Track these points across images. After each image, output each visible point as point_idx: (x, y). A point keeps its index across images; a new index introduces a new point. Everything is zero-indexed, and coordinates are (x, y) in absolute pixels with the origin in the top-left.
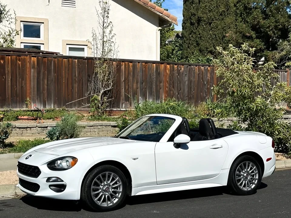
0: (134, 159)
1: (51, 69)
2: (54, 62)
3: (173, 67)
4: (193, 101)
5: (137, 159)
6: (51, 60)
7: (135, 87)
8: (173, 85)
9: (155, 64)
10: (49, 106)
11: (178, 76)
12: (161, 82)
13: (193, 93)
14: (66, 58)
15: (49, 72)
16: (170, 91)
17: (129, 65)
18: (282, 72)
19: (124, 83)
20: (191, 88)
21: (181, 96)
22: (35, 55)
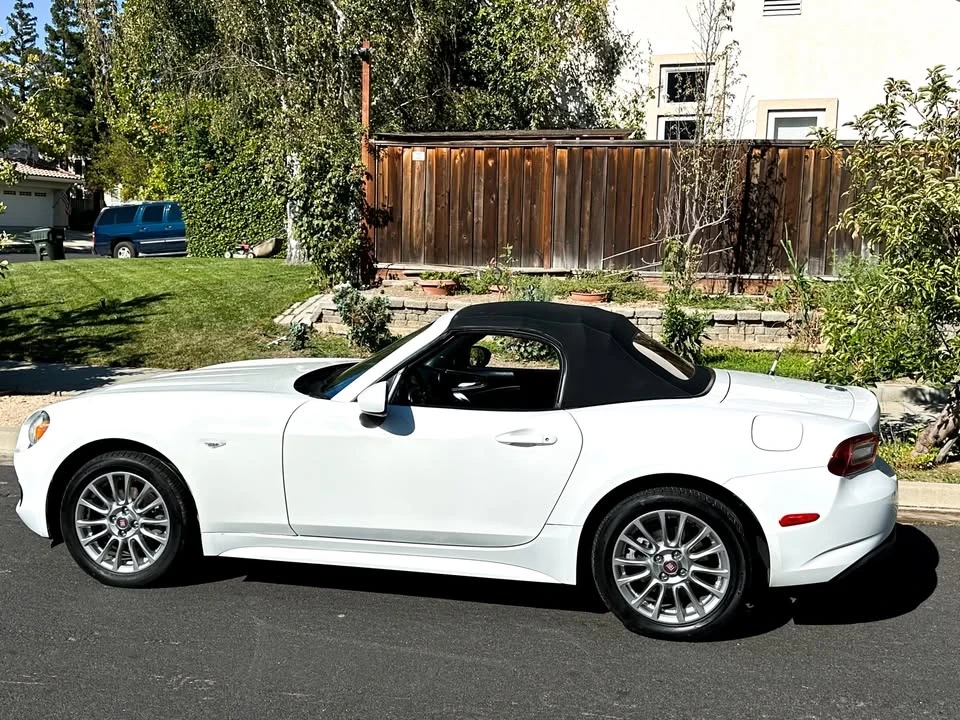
0: (210, 445)
1: (602, 175)
5: (220, 445)
6: (604, 153)
10: (593, 262)
15: (597, 182)
19: (809, 205)
22: (563, 143)
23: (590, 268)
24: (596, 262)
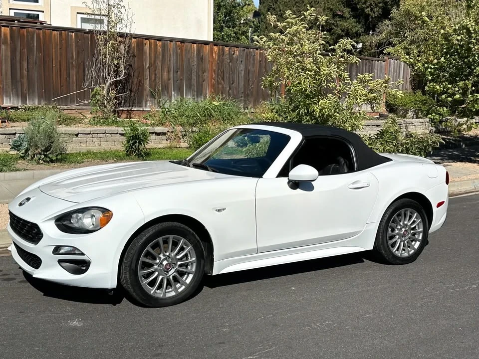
0: (219, 211)
1: (33, 46)
2: (38, 35)
3: (223, 50)
4: (252, 99)
5: (224, 209)
6: (34, 32)
7: (165, 77)
8: (222, 76)
9: (195, 45)
10: (31, 101)
11: (230, 64)
12: (205, 72)
13: (252, 88)
14: (57, 31)
15: (30, 50)
16: (218, 84)
17: (156, 45)
18: (378, 61)
19: (148, 70)
20: (249, 80)
21: (233, 92)
22: (6, 24)
23: (29, 104)
24: (33, 100)
